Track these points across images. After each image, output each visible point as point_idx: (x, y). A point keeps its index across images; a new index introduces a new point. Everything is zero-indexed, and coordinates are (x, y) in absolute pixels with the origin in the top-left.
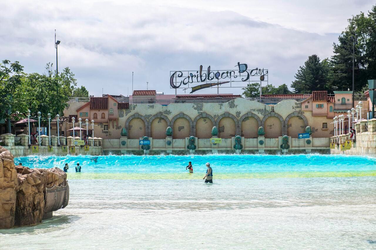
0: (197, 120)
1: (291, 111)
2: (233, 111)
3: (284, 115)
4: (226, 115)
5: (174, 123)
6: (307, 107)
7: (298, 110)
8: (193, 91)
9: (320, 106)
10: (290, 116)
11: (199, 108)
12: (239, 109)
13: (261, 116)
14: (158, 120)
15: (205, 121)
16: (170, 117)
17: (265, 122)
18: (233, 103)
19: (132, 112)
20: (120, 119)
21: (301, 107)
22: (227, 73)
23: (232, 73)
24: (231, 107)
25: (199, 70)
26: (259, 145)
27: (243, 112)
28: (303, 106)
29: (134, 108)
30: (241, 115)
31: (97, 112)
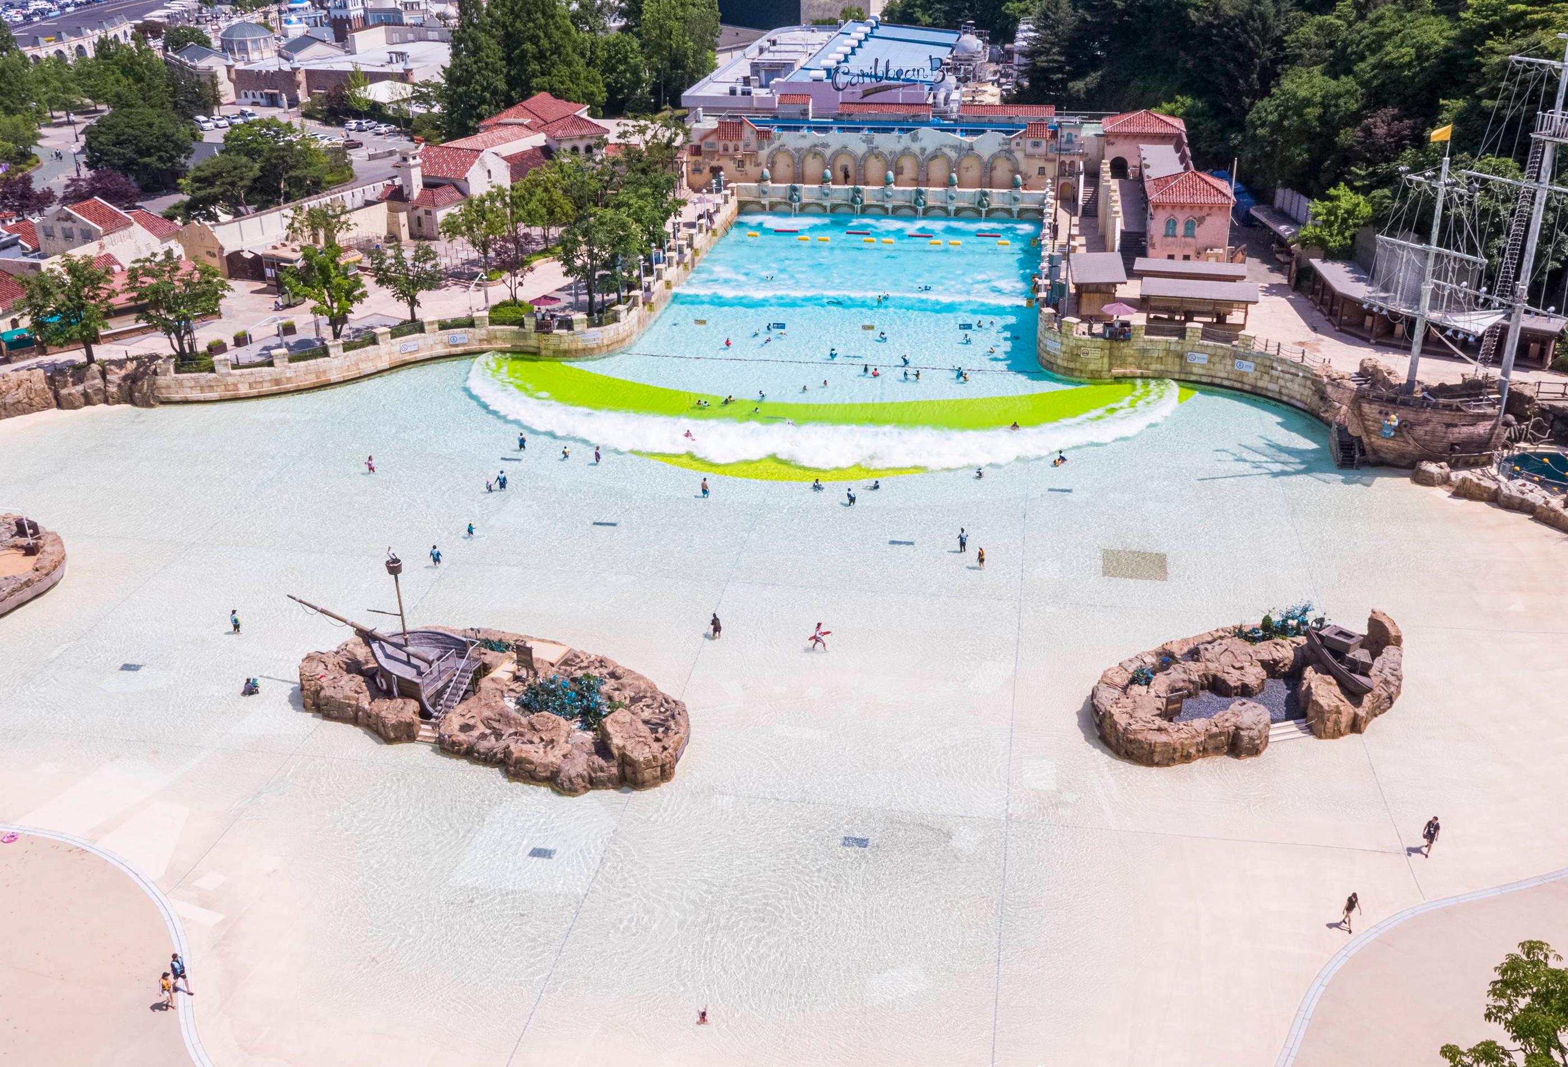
0: (865, 158)
1: (997, 149)
2: (916, 147)
3: (986, 155)
4: (906, 152)
5: (835, 160)
6: (1018, 144)
7: (1006, 147)
8: (864, 96)
9: (1036, 145)
10: (994, 157)
11: (869, 141)
12: (924, 143)
13: (953, 155)
14: (812, 155)
15: (877, 158)
16: (828, 153)
17: (960, 163)
18: (916, 134)
19: (777, 144)
20: (761, 152)
21: (1010, 144)
22: (914, 70)
23: (921, 71)
24: (913, 141)
25: (873, 65)
26: (949, 201)
27: (930, 149)
28: (1014, 143)
29: (779, 137)
30: (927, 153)
31: (728, 143)
